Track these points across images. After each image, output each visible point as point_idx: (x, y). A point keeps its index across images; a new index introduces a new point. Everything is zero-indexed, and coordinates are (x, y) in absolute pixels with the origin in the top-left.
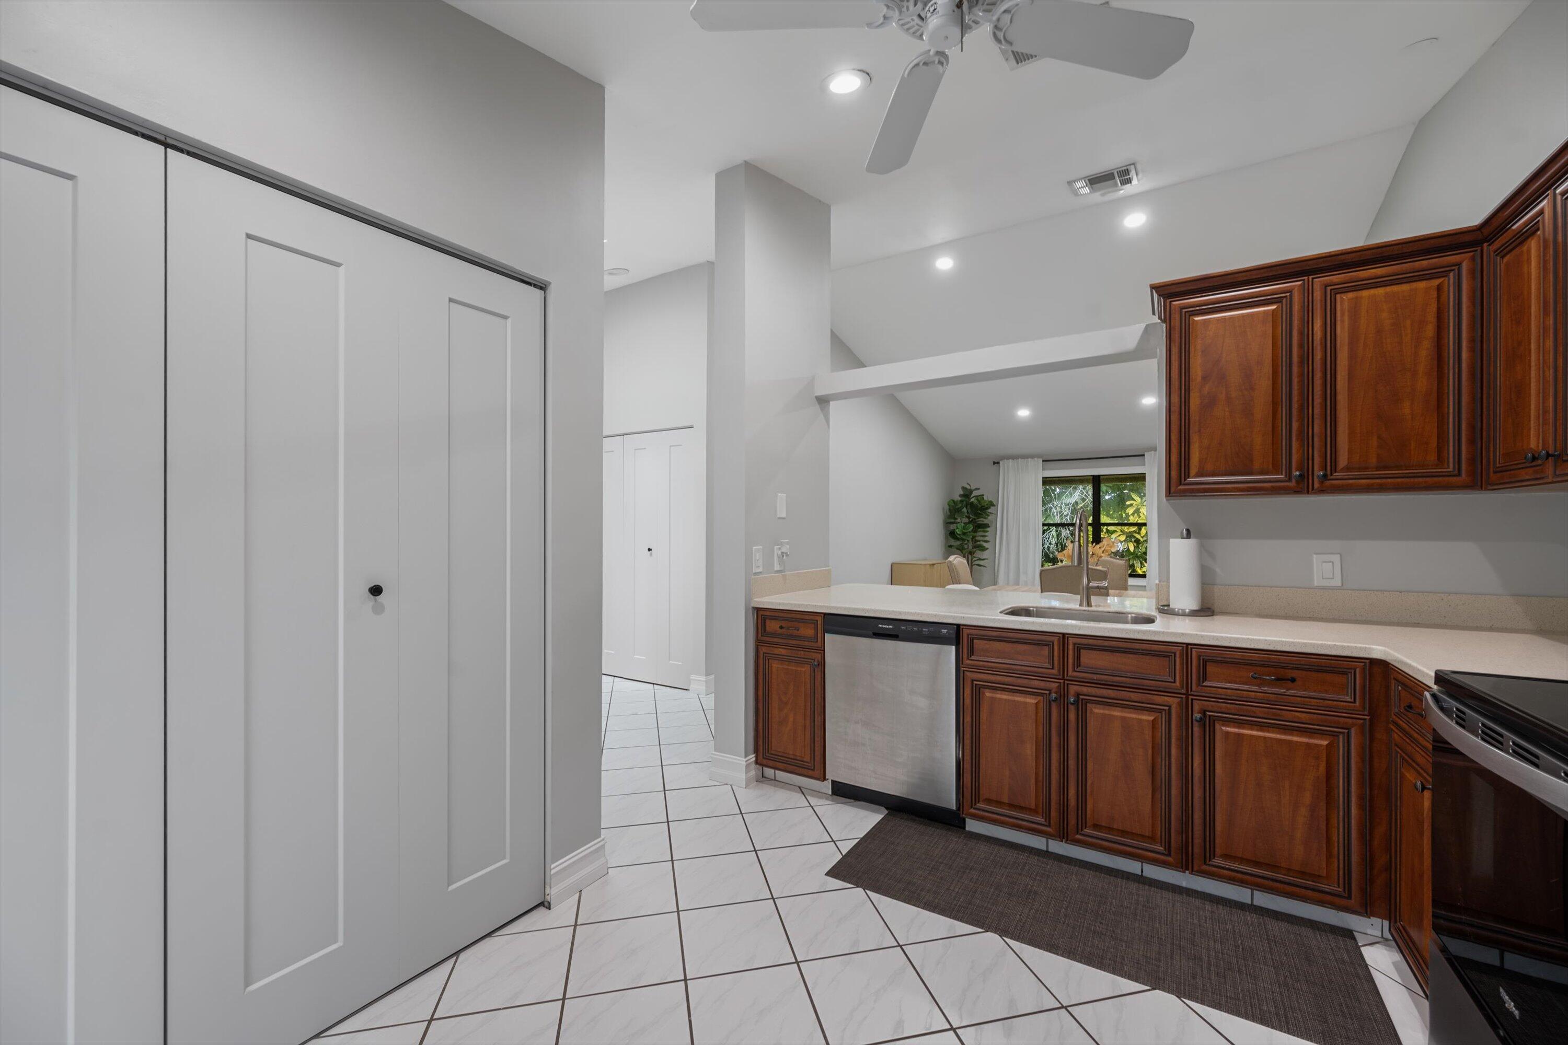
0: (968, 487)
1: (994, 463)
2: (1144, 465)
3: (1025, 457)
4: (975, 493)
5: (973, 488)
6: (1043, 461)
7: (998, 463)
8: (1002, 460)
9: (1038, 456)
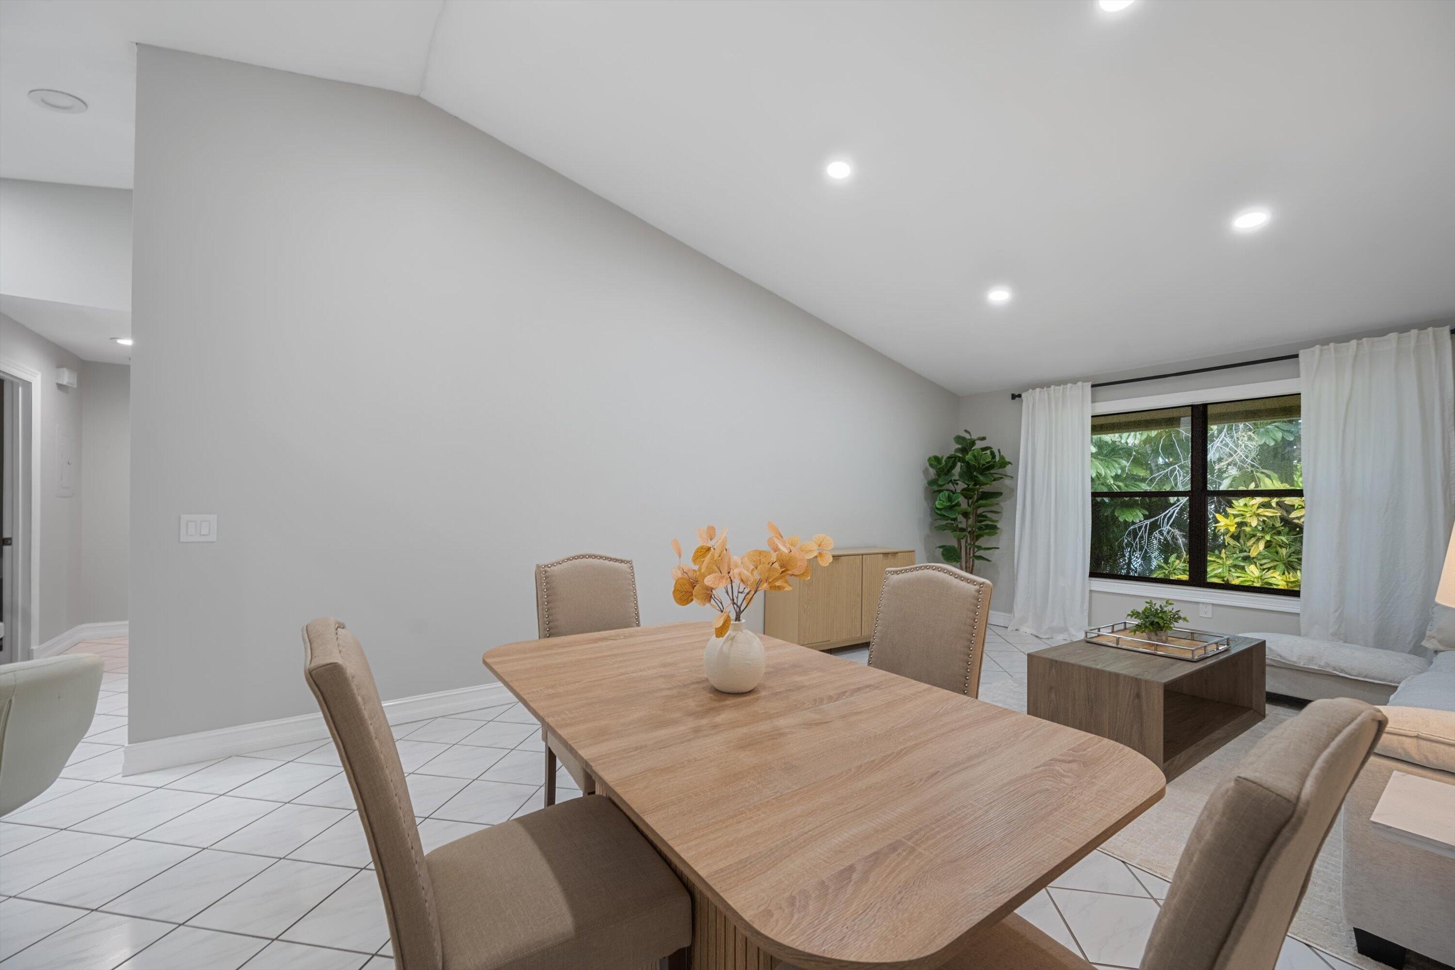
0: (967, 436)
1: (1014, 397)
2: (1298, 376)
3: (1061, 382)
4: (979, 445)
5: (974, 437)
6: (1093, 386)
7: (1020, 396)
8: (1026, 390)
9: (1085, 380)
